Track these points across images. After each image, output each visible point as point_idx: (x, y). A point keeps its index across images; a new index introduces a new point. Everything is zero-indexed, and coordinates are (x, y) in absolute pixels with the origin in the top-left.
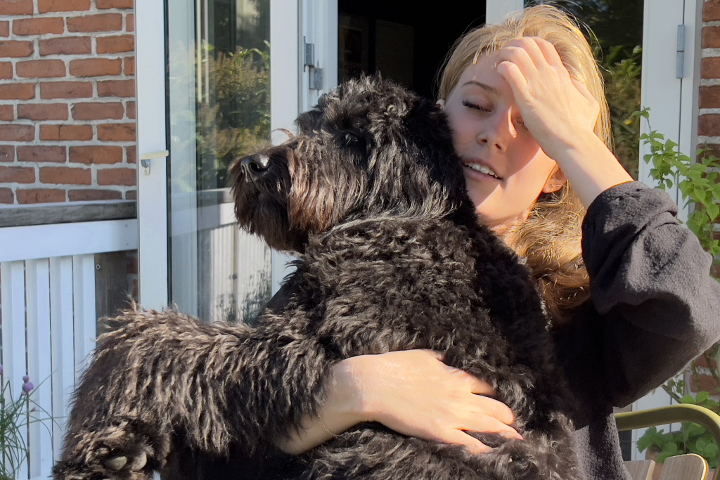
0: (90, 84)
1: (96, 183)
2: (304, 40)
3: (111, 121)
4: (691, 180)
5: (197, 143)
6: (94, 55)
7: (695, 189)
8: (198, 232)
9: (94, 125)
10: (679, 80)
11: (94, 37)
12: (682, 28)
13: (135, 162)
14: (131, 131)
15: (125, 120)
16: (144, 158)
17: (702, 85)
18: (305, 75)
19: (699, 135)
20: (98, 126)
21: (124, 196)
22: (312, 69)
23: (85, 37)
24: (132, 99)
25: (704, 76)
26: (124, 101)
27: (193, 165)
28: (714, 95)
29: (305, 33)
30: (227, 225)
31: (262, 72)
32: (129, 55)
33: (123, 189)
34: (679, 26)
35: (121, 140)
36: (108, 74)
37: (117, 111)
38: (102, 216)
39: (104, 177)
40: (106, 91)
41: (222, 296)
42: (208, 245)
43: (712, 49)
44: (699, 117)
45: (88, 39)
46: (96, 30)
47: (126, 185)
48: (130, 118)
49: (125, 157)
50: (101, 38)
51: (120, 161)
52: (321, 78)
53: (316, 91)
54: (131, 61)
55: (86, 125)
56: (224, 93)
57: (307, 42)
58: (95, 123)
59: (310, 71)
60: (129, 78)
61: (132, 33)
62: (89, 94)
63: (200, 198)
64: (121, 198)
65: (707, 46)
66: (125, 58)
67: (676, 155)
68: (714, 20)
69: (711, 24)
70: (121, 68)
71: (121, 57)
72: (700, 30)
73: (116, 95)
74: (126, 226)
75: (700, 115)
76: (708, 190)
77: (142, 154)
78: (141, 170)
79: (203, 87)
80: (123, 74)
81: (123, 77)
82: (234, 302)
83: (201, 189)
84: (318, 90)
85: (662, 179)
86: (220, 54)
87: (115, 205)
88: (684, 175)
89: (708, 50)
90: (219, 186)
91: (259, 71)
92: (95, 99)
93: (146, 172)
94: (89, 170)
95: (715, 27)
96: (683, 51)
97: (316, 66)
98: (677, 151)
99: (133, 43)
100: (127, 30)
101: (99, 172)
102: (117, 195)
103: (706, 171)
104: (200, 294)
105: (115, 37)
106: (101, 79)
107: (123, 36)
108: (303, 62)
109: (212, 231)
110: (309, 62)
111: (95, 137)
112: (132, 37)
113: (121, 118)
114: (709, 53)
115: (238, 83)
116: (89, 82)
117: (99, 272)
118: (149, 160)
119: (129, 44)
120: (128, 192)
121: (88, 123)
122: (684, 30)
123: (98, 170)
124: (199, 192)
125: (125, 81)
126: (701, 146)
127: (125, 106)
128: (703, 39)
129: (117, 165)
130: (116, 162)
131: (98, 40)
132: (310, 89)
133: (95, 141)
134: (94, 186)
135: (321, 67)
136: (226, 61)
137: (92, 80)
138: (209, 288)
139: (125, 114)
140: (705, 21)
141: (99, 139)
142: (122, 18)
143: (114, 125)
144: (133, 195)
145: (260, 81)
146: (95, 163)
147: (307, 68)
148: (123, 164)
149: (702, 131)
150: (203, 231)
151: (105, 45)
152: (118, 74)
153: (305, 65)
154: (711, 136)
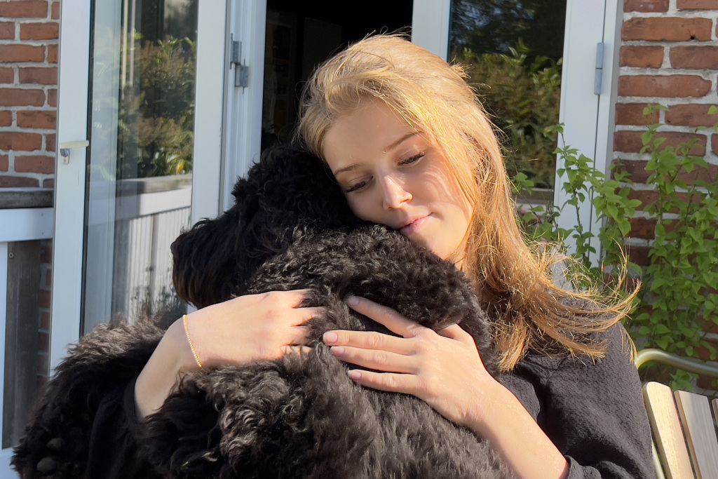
0: (12, 70)
1: (13, 170)
2: (232, 38)
3: (32, 108)
4: (604, 197)
5: (119, 130)
6: (17, 41)
7: (608, 206)
8: (116, 222)
9: (14, 111)
10: (597, 96)
11: (18, 23)
12: (602, 47)
13: (54, 151)
14: (52, 119)
15: (46, 107)
16: (63, 147)
17: (619, 101)
18: (231, 73)
19: (614, 150)
20: (18, 113)
21: (41, 184)
22: (239, 67)
23: (9, 23)
24: (54, 87)
25: (622, 94)
26: (46, 88)
27: (114, 153)
28: (630, 112)
29: (232, 30)
30: (146, 216)
31: (190, 62)
32: (53, 42)
33: (40, 177)
34: (599, 44)
35: (41, 128)
36: (30, 61)
37: (38, 98)
38: (17, 204)
39: (22, 164)
40: (27, 77)
41: (138, 288)
42: (126, 237)
43: (630, 68)
44: (615, 133)
45: (12, 24)
46: (20, 16)
47: (44, 173)
48: (51, 106)
49: (44, 145)
50: (25, 24)
51: (39, 148)
52: (247, 76)
53: (241, 88)
54: (55, 50)
55: (5, 111)
56: (150, 81)
57: (234, 40)
58: (15, 109)
59: (236, 69)
60: (52, 65)
61: (57, 21)
62: (10, 80)
63: (119, 187)
64: (38, 186)
65: (624, 64)
66: (49, 45)
67: (592, 170)
68: (632, 40)
69: (630, 43)
70: (44, 55)
71: (45, 44)
72: (619, 49)
73: (38, 82)
74: (42, 215)
75: (616, 131)
76: (621, 206)
77: (62, 142)
78: (60, 159)
79: (128, 75)
80: (46, 62)
81: (46, 65)
82: (149, 294)
83: (121, 178)
84: (244, 87)
85: (575, 193)
86: (148, 42)
87: (32, 193)
88: (598, 192)
89: (626, 68)
90: (139, 176)
91: (186, 61)
92: (16, 85)
93: (65, 161)
94: (7, 156)
95: (633, 46)
96: (601, 69)
97: (242, 63)
98: (592, 167)
99: (58, 31)
100: (52, 18)
101: (17, 159)
102: (34, 183)
103: (620, 186)
104: (115, 287)
105: (40, 24)
106: (23, 65)
107: (47, 24)
108: (229, 58)
109: (131, 222)
110: (236, 60)
111: (14, 123)
112: (57, 25)
113: (42, 105)
114: (626, 71)
115: (164, 72)
116: (11, 68)
117: (11, 261)
118: (68, 150)
119: (53, 32)
120: (46, 181)
121: (8, 109)
122: (604, 49)
123: (16, 157)
124: (119, 181)
125: (48, 68)
126: (615, 162)
127: (46, 93)
128: (622, 58)
129: (36, 153)
130: (35, 149)
131: (22, 26)
132: (235, 86)
133: (14, 128)
134: (11, 172)
135: (247, 64)
136: (154, 50)
137: (14, 66)
138: (125, 280)
139: (46, 102)
140: (624, 40)
141: (18, 125)
142: (47, 6)
143: (34, 112)
144: (51, 183)
145: (187, 71)
146: (13, 150)
147: (233, 65)
148: (42, 152)
149: (618, 146)
150: (122, 221)
151: (29, 32)
152: (42, 61)
153: (231, 63)
154: (626, 152)
